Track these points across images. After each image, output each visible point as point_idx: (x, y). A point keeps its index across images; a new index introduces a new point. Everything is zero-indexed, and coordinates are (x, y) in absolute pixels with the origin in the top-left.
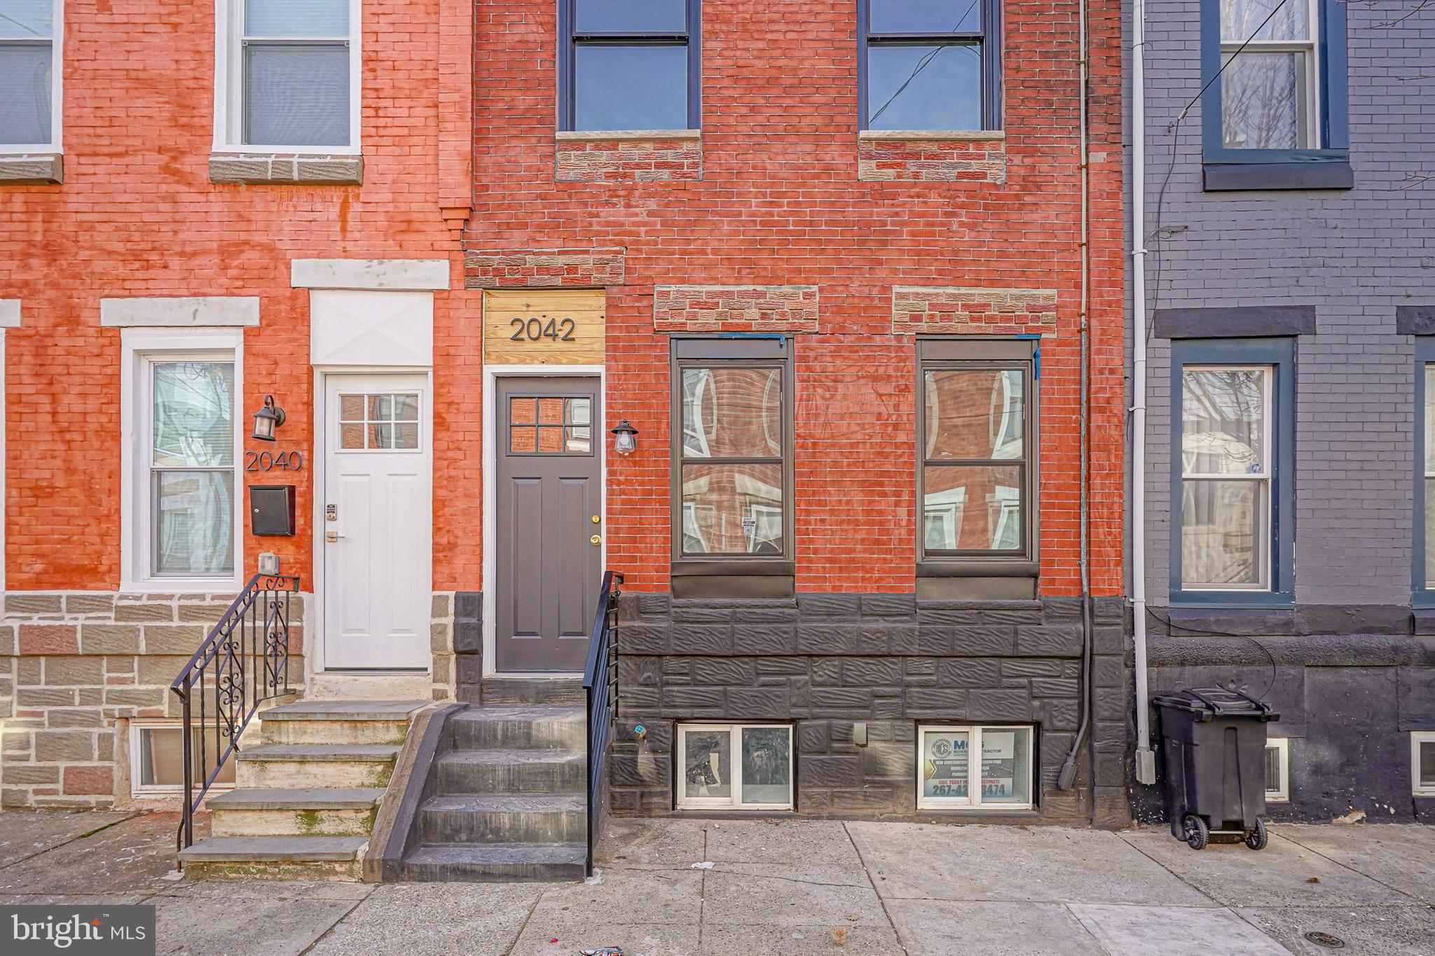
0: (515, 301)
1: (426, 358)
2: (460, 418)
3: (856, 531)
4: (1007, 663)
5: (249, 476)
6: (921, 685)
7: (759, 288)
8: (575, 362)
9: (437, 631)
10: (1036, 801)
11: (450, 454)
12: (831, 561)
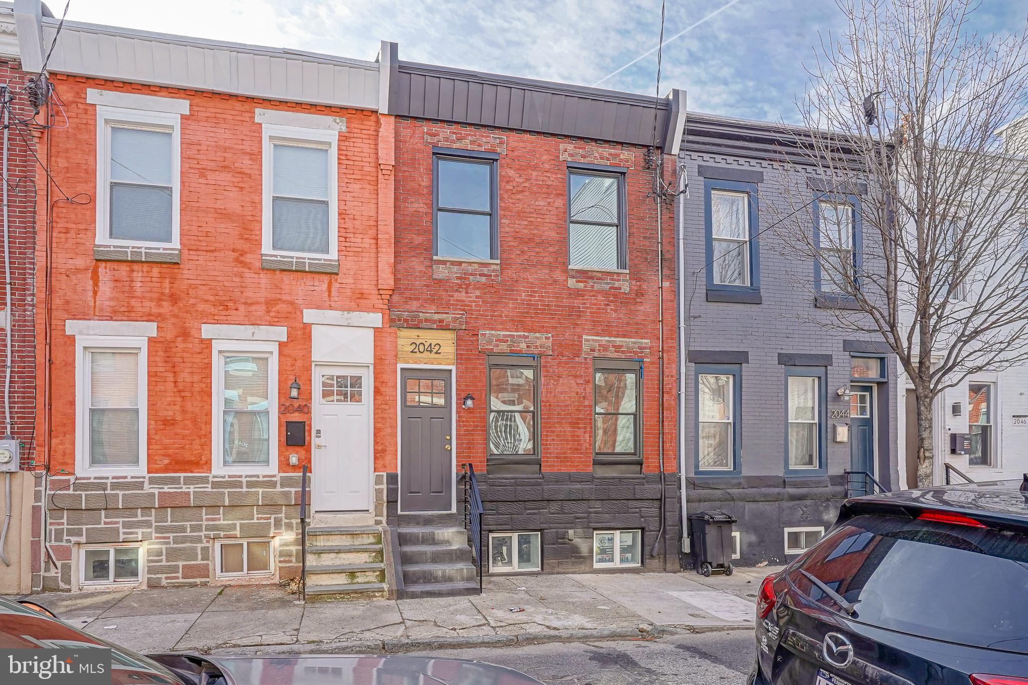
0: (414, 333)
1: (369, 358)
2: (387, 389)
3: (568, 444)
4: (630, 502)
5: (281, 416)
6: (596, 513)
7: (526, 334)
8: (441, 364)
9: (378, 492)
10: (642, 562)
11: (382, 406)
12: (558, 457)
